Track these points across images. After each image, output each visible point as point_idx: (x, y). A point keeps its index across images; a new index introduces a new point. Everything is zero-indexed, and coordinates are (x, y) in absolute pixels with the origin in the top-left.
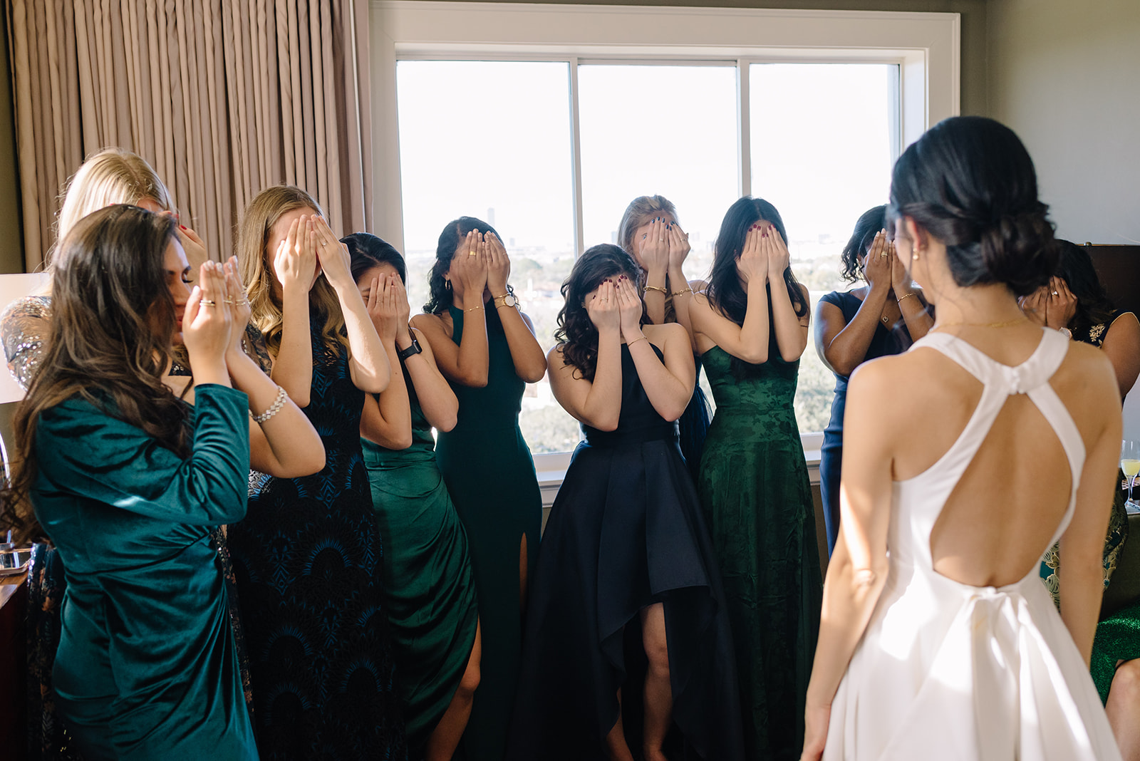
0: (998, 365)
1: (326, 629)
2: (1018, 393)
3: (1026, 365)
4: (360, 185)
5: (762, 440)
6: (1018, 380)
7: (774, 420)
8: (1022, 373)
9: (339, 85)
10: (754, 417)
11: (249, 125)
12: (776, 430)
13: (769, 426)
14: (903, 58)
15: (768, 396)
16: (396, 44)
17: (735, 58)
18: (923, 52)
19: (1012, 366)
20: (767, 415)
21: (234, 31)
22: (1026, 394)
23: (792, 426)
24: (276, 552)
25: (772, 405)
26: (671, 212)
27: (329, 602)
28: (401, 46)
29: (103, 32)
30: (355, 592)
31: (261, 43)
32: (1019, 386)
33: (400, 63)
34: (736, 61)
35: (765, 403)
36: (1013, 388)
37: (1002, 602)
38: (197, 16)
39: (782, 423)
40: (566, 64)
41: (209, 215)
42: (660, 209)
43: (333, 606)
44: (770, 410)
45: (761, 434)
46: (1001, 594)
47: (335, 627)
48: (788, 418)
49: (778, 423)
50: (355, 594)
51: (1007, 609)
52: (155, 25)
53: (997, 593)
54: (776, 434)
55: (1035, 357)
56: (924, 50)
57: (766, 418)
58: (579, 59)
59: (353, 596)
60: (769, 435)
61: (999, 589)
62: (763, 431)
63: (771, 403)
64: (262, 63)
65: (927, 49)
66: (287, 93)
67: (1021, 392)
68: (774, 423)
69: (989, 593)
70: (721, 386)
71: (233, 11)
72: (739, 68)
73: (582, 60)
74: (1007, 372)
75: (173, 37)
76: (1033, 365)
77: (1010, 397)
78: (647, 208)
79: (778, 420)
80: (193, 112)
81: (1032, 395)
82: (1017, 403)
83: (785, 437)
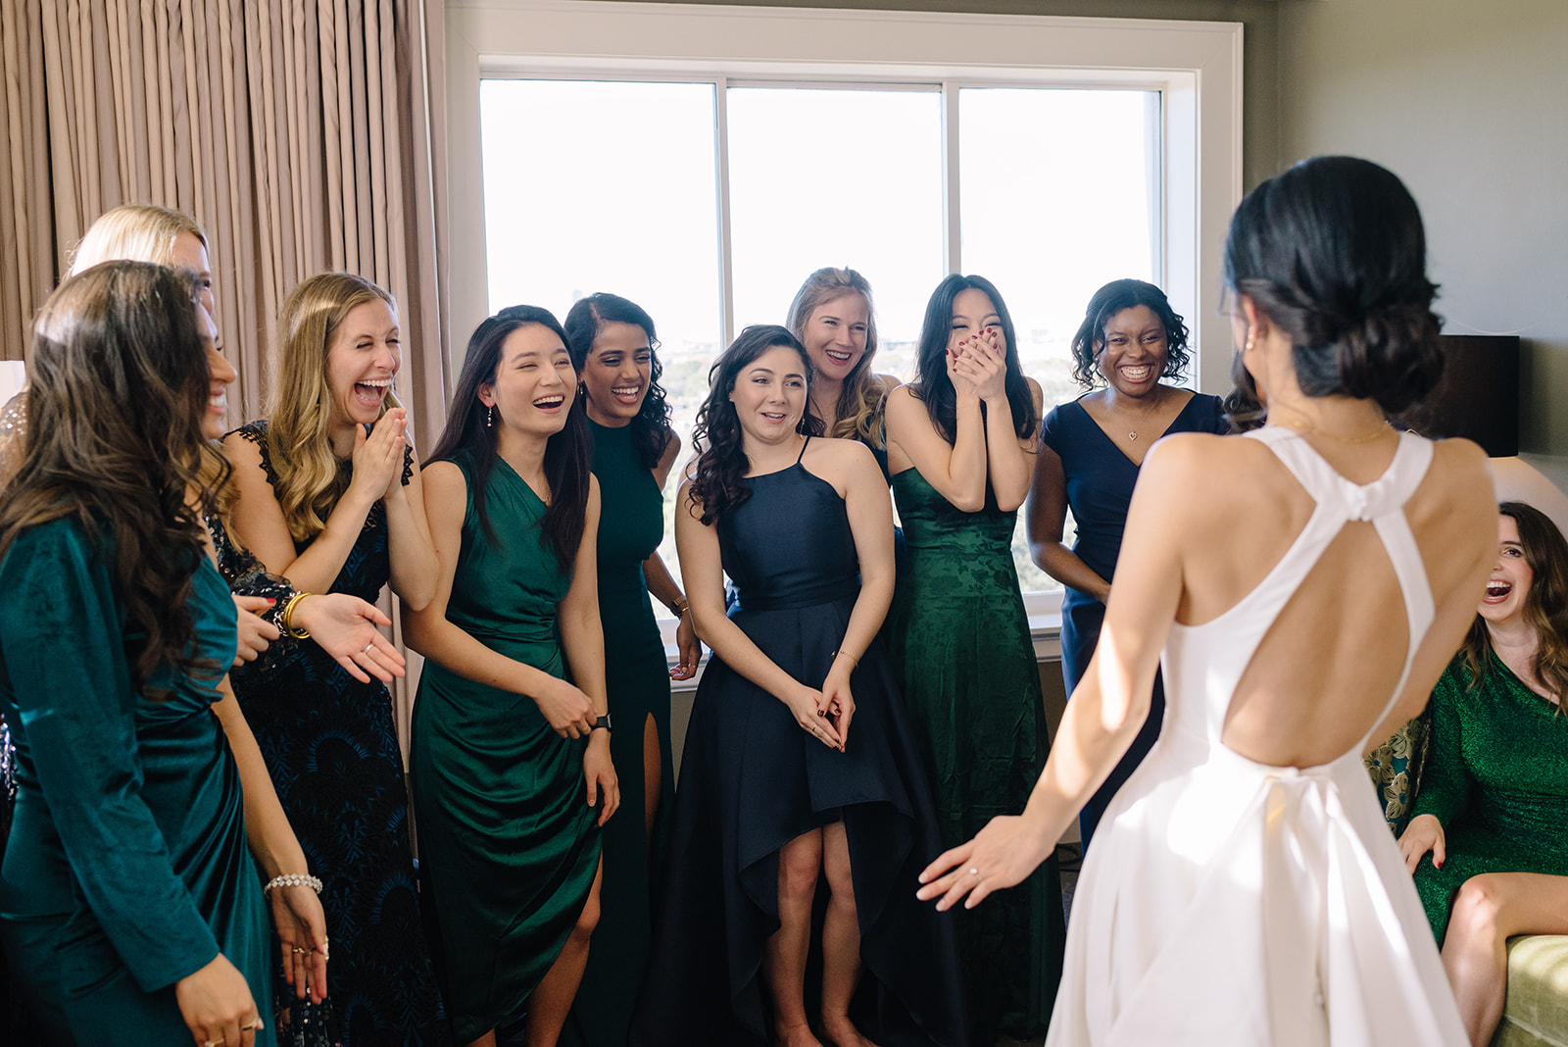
0: (1341, 480)
1: (346, 838)
2: (1360, 520)
3: (1378, 485)
4: (432, 249)
5: (972, 595)
6: (1364, 504)
7: (986, 568)
8: (1371, 496)
9: (404, 113)
10: (959, 564)
11: (281, 166)
12: (990, 581)
13: (980, 576)
14: (1165, 83)
15: (978, 536)
16: (480, 56)
17: (940, 81)
18: (1193, 74)
19: (1360, 484)
20: (977, 562)
21: (260, 36)
22: (1371, 523)
23: (1011, 577)
24: (271, 742)
25: (983, 548)
26: (863, 291)
27: (347, 804)
28: (487, 59)
29: (80, 36)
30: (381, 788)
31: (298, 53)
32: (1364, 510)
33: (484, 83)
34: (941, 85)
35: (972, 545)
36: (1355, 514)
37: (1306, 789)
38: (211, 15)
39: (998, 572)
40: (711, 86)
41: (225, 288)
42: (849, 285)
43: (353, 809)
44: (979, 555)
45: (970, 587)
46: (1304, 779)
47: (359, 835)
48: (1005, 566)
49: (991, 573)
50: (379, 790)
51: (1313, 797)
52: (153, 27)
53: (1300, 775)
54: (989, 587)
55: (1390, 474)
56: (1195, 72)
57: (974, 566)
58: (728, 79)
59: (378, 794)
60: (981, 588)
61: (1304, 771)
62: (973, 582)
63: (981, 545)
64: (299, 80)
65: (1199, 71)
66: (334, 123)
67: (1366, 518)
68: (987, 573)
69: (1290, 774)
70: (917, 521)
71: (260, 9)
72: (945, 94)
73: (732, 81)
74: (1350, 490)
75: (177, 43)
76: (1387, 484)
77: (1349, 524)
78: (832, 281)
79: (992, 568)
80: (204, 146)
81: (1379, 525)
82: (1356, 534)
83: (1003, 591)
